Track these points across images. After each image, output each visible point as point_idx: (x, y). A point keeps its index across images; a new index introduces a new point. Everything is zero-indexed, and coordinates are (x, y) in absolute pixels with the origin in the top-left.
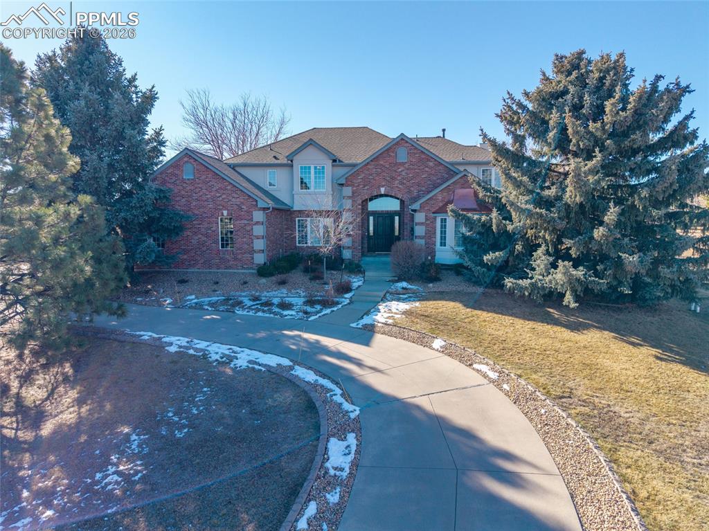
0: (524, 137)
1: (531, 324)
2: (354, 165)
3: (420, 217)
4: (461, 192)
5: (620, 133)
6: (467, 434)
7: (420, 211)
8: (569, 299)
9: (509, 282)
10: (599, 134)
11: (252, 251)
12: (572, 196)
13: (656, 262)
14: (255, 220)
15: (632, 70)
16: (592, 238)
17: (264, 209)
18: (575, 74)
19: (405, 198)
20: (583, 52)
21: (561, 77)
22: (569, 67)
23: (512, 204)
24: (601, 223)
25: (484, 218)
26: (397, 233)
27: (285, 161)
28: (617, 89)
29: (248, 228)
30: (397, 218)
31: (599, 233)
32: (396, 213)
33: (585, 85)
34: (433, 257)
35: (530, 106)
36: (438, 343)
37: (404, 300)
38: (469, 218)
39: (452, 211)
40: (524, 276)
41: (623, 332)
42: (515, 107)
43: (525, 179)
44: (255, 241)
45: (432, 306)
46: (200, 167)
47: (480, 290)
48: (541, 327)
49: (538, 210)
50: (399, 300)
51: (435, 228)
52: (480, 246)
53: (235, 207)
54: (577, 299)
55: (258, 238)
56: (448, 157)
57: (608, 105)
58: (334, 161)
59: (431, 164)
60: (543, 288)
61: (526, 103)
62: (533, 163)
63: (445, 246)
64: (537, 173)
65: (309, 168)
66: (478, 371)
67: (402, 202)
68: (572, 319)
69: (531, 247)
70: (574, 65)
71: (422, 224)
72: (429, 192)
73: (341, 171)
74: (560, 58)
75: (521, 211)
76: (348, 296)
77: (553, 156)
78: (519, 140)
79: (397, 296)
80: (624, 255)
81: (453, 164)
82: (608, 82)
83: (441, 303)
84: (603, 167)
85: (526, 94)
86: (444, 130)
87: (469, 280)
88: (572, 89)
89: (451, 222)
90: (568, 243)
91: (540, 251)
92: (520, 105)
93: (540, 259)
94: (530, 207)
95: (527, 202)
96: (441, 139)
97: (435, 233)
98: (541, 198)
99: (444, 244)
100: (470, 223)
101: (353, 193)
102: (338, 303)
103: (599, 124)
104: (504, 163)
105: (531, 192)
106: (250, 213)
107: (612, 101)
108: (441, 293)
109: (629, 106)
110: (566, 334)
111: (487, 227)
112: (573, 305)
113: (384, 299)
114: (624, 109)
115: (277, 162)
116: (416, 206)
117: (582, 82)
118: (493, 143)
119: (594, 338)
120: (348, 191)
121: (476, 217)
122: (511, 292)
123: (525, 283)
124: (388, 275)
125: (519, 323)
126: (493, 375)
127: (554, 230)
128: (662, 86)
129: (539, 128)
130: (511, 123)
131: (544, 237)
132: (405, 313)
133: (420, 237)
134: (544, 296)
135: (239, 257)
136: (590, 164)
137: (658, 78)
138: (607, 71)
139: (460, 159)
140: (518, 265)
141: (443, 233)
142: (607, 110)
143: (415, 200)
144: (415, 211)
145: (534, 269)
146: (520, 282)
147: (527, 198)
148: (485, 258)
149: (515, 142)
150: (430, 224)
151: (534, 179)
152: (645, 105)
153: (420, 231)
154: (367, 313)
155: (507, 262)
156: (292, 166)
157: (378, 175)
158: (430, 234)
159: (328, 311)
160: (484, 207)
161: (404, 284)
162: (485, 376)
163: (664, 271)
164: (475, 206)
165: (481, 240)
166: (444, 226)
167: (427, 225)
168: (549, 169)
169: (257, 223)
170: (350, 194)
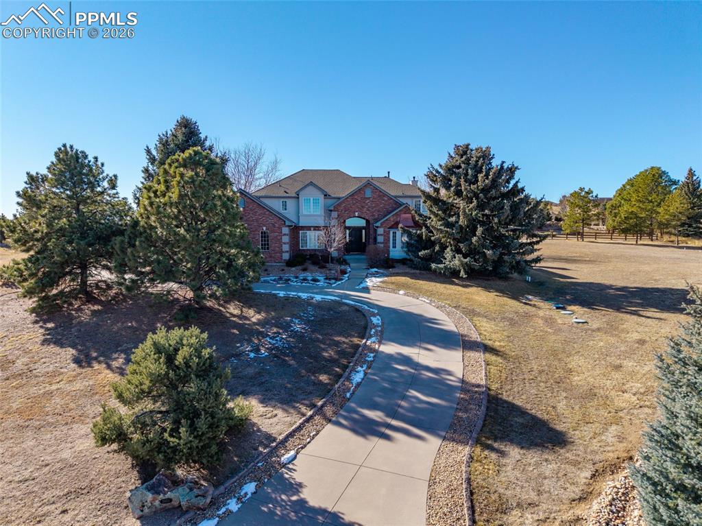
0: (439, 189)
1: (444, 285)
2: (339, 198)
3: (380, 231)
4: (404, 216)
5: (485, 190)
6: (421, 316)
7: (380, 227)
8: (462, 273)
9: (433, 266)
10: (476, 190)
11: (282, 252)
12: (462, 221)
13: (502, 254)
14: (283, 232)
15: (493, 155)
16: (472, 243)
17: (289, 226)
18: (464, 157)
19: (371, 219)
20: (469, 145)
21: (457, 157)
22: (461, 152)
23: (433, 227)
24: (475, 235)
25: (418, 232)
26: (364, 241)
27: (294, 195)
28: (484, 167)
29: (279, 238)
30: (364, 231)
31: (474, 239)
32: (363, 228)
33: (469, 164)
34: (389, 254)
35: (442, 172)
36: (402, 292)
37: (378, 277)
38: (410, 232)
39: (401, 228)
40: (441, 262)
41: (487, 288)
42: (434, 172)
43: (440, 212)
44: (284, 246)
45: (393, 279)
46: (248, 200)
47: (418, 271)
48: (448, 286)
49: (446, 229)
50: (375, 277)
51: (389, 238)
52: (417, 248)
53: (271, 225)
54: (466, 272)
55: (285, 243)
56: (393, 192)
57: (480, 176)
58: (325, 195)
59: (386, 199)
60: (450, 268)
61: (440, 170)
62: (444, 203)
63: (395, 247)
64: (447, 209)
65: (310, 199)
66: (422, 300)
67: (368, 221)
68: (464, 283)
69: (444, 248)
70: (464, 151)
71: (381, 235)
72: (386, 216)
73: (330, 202)
74: (457, 147)
75: (438, 230)
76: (346, 276)
77: (454, 199)
78: (437, 190)
79: (374, 275)
80: (486, 251)
81: (396, 197)
82: (480, 163)
83: (398, 278)
84: (477, 207)
85: (440, 166)
86: (389, 172)
87: (411, 267)
88: (463, 166)
89: (399, 233)
90: (461, 245)
91: (449, 249)
92: (437, 172)
93: (448, 253)
94: (442, 227)
95: (441, 225)
96: (387, 178)
97: (389, 240)
98: (448, 222)
99: (394, 247)
100: (410, 235)
101: (338, 216)
102: (342, 279)
103: (475, 186)
104: (429, 203)
105: (443, 219)
106: (280, 228)
107: (482, 175)
108: (397, 273)
109: (490, 177)
110: (460, 288)
111: (420, 236)
112: (464, 276)
113: (367, 277)
114: (487, 178)
115: (287, 195)
116: (378, 224)
117: (467, 162)
118: (423, 192)
119: (473, 290)
120: (335, 214)
121: (414, 231)
122: (435, 271)
123: (441, 266)
124: (364, 266)
125: (438, 285)
126: (427, 301)
127: (454, 239)
128: (505, 166)
129: (446, 184)
130: (432, 181)
131: (450, 242)
132: (381, 282)
133: (381, 243)
134: (451, 273)
135: (273, 255)
136: (471, 206)
137: (503, 162)
138: (479, 158)
139: (401, 194)
140: (438, 257)
141: (394, 240)
142: (480, 179)
143: (377, 220)
144: (377, 227)
145: (445, 259)
146: (439, 265)
147: (441, 223)
148: (420, 253)
149: (435, 192)
150: (386, 235)
151: (444, 212)
152: (496, 177)
153: (380, 239)
154: (361, 283)
155: (431, 255)
156: (298, 198)
157: (354, 204)
158: (387, 241)
159: (340, 282)
160: (417, 225)
161: (376, 270)
162: (424, 301)
163: (506, 258)
164: (412, 225)
165: (417, 243)
166: (394, 237)
167: (384, 236)
168: (453, 205)
169: (285, 235)
170: (337, 216)
